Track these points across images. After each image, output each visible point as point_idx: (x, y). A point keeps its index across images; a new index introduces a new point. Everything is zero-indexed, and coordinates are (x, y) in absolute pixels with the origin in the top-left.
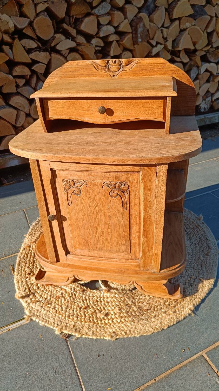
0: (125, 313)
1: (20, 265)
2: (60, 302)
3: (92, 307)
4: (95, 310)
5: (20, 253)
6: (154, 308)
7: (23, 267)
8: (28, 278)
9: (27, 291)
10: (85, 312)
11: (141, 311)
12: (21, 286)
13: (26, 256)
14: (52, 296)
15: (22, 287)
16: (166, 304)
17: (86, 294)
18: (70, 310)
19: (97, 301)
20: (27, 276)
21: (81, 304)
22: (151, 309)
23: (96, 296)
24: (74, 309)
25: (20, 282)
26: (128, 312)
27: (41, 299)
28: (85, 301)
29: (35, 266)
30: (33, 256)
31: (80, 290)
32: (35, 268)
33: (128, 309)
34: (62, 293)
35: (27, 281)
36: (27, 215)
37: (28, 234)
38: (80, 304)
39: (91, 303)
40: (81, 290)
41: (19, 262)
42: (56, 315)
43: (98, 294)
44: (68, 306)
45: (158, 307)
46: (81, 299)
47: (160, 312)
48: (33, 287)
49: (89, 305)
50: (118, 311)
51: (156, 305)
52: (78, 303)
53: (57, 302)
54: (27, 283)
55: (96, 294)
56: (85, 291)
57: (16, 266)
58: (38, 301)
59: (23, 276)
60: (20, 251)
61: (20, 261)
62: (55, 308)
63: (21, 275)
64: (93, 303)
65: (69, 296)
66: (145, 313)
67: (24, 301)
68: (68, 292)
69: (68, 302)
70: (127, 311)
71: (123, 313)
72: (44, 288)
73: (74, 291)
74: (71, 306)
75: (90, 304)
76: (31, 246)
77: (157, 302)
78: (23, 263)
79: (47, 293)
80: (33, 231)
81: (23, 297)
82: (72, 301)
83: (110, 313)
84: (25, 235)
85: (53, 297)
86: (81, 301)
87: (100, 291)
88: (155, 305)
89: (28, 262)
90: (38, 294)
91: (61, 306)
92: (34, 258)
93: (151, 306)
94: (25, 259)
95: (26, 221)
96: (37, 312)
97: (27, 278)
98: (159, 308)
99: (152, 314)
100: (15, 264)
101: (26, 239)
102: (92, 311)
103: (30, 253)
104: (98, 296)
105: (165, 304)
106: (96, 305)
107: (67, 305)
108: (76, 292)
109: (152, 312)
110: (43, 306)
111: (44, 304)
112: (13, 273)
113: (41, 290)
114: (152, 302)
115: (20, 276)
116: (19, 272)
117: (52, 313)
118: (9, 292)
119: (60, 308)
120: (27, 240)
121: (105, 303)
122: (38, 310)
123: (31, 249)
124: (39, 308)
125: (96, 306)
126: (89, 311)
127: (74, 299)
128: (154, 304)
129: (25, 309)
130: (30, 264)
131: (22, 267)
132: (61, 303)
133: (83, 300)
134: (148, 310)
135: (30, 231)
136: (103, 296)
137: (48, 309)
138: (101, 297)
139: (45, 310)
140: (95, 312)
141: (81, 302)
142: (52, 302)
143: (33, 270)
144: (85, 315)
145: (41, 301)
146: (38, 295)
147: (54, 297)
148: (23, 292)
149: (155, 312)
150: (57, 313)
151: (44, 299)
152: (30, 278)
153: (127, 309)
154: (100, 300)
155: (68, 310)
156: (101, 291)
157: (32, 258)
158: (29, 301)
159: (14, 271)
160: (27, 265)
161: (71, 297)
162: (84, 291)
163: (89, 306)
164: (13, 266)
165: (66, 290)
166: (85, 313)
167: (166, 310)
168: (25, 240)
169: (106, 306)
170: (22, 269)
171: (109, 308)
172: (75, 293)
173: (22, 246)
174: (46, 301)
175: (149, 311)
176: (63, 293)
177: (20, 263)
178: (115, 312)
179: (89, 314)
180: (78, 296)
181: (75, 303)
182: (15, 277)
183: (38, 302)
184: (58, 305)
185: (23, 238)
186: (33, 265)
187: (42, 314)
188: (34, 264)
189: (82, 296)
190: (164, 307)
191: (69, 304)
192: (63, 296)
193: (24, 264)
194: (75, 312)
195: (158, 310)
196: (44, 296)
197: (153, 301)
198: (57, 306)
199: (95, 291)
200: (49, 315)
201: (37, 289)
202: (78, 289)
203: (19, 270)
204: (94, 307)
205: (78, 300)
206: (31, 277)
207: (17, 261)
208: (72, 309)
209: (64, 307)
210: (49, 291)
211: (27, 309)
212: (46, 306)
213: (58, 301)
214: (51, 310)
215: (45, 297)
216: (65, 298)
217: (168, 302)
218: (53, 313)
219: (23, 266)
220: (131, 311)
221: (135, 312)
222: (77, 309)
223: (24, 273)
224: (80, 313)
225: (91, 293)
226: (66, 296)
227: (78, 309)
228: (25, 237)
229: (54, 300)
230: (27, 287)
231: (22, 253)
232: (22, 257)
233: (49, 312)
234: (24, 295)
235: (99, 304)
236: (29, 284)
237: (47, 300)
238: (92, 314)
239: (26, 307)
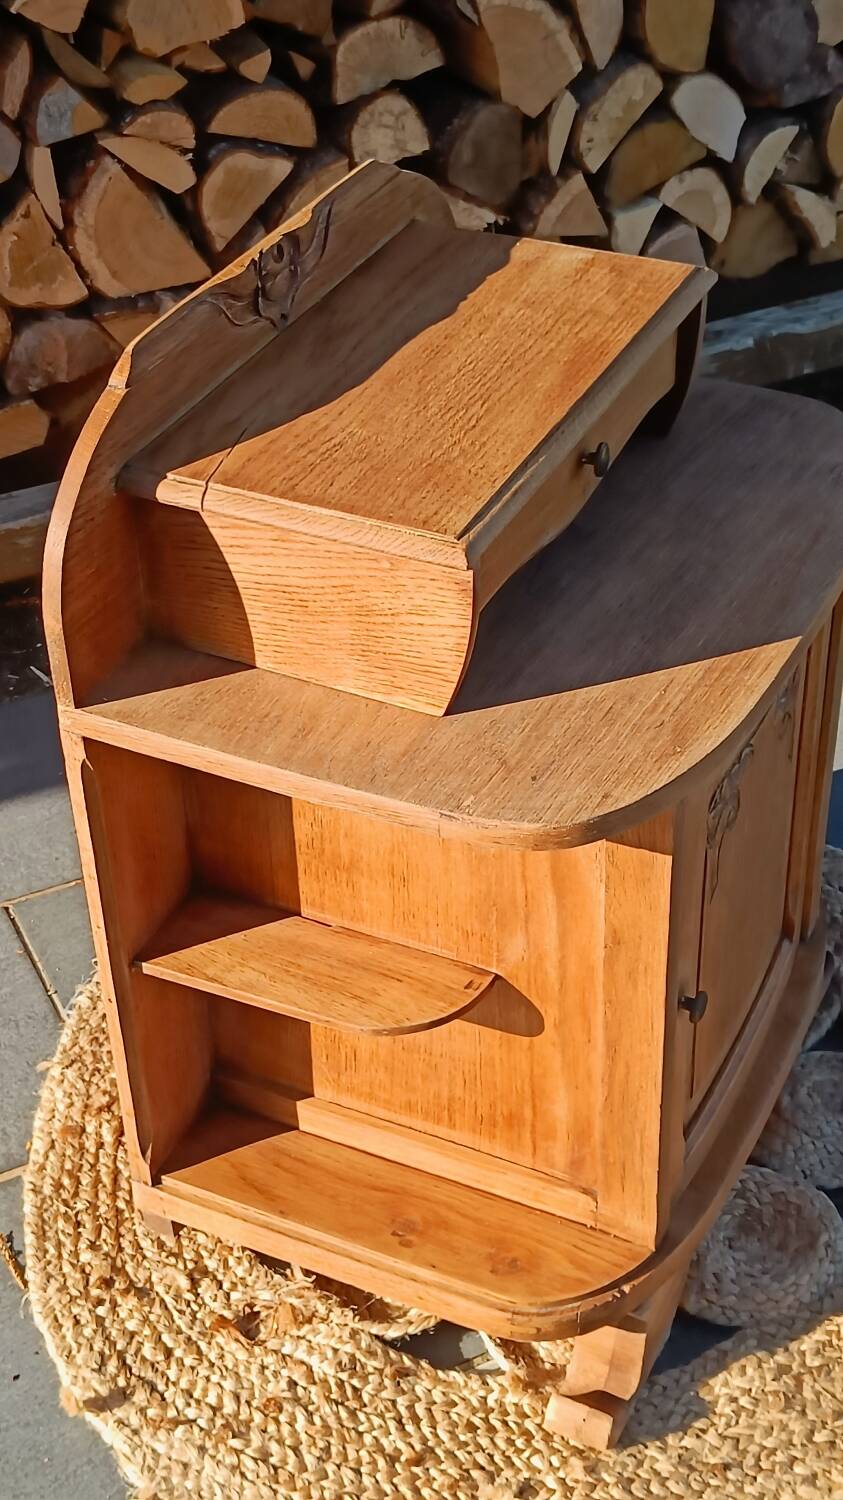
0: (616, 1484)
1: (44, 1232)
2: (286, 1429)
3: (450, 1454)
4: (467, 1471)
5: (31, 1167)
6: (759, 1459)
7: (67, 1241)
8: (107, 1304)
9: (112, 1366)
10: (416, 1477)
11: (695, 1475)
12: (80, 1345)
13: (66, 1181)
14: (244, 1396)
15: (84, 1351)
16: (819, 1438)
17: (413, 1390)
18: (339, 1466)
19: (471, 1427)
20: (95, 1292)
21: (393, 1441)
22: (740, 1465)
23: (464, 1399)
24: (359, 1462)
25: (68, 1324)
26: (631, 1481)
27: (191, 1413)
28: (410, 1428)
29: (131, 1238)
30: (109, 1188)
31: (381, 1371)
32: (129, 1250)
33: (630, 1469)
34: (293, 1384)
35: (104, 1319)
36: (32, 938)
37: (55, 1059)
38: (384, 1441)
39: (444, 1436)
40: (388, 1371)
41: (41, 1216)
42: (275, 1492)
43: (473, 1392)
44: (327, 1449)
45: (778, 1453)
46: (388, 1415)
47: (786, 1477)
48: (138, 1350)
49: (430, 1444)
50: (580, 1475)
51: (769, 1443)
52: (375, 1433)
53: (272, 1428)
54: (104, 1329)
55: (465, 1393)
56: (407, 1375)
57: (30, 1239)
58: (182, 1423)
59: (74, 1293)
60: (33, 1156)
61: (40, 1210)
62: (264, 1457)
63: (63, 1288)
64: (453, 1435)
65: (328, 1399)
66: (713, 1482)
67: (111, 1422)
68: (322, 1375)
69: (326, 1426)
70: (626, 1475)
71: (607, 1485)
72: (199, 1352)
73: (351, 1376)
74: (344, 1448)
75: (440, 1442)
76: (90, 1129)
77: (775, 1433)
78: (61, 1224)
79: (215, 1378)
80: (84, 1041)
81: (99, 1405)
82: (346, 1423)
83: (544, 1484)
84: (41, 1066)
85: (248, 1403)
86: (392, 1425)
87: (482, 1374)
88: (765, 1443)
89: (85, 1218)
90: (174, 1384)
91: (296, 1450)
92: (114, 1196)
93: (745, 1451)
94: (65, 1203)
95: (31, 976)
96: (185, 1475)
97: (100, 1302)
98: (780, 1457)
99: (748, 1489)
100: (22, 1232)
101: (47, 1083)
102: (451, 1476)
103: (86, 1167)
104: (476, 1403)
105: (810, 1441)
106: (466, 1444)
107: (321, 1444)
108: (365, 1378)
109: (748, 1479)
110: (209, 1444)
111: (208, 1433)
112: (18, 1281)
113: (181, 1362)
114: (748, 1432)
115: (59, 1290)
116: (50, 1268)
117: (252, 1482)
118: (16, 1378)
119: (292, 1458)
120: (59, 1094)
121: (513, 1437)
122: (186, 1466)
123: (90, 1145)
124: (192, 1455)
125: (469, 1449)
126: (433, 1472)
127: (353, 1414)
128: (757, 1439)
129: (122, 1461)
130: (99, 1228)
131: (59, 1245)
132: (294, 1433)
133: (399, 1421)
134: (726, 1467)
135: (65, 1039)
136: (501, 1405)
137: (232, 1459)
138: (493, 1410)
139: (218, 1463)
140: (466, 1476)
141: (393, 1429)
142: (249, 1428)
143: (124, 1263)
144: (417, 1491)
145: (195, 1421)
146: (172, 1388)
147: (255, 1403)
148: (95, 1375)
149: (759, 1479)
150: (277, 1482)
151: (208, 1413)
152: (114, 1305)
153: (625, 1466)
154: (486, 1420)
155: (330, 1468)
156: (489, 1380)
157: (102, 1196)
158: (135, 1420)
159: (21, 1269)
160: (87, 1234)
161: (337, 1403)
162: (402, 1373)
163: (432, 1450)
164: (10, 1238)
165: (310, 1369)
166: (418, 1483)
167: (818, 1466)
168: (45, 1094)
169: (519, 1452)
170: (60, 1256)
171: (536, 1461)
172: (355, 1382)
173: (37, 1123)
174: (219, 1422)
175: (730, 1475)
176: (296, 1384)
177: (44, 1221)
178: (567, 1481)
179: (436, 1486)
180: (371, 1402)
181: (360, 1434)
182: (33, 1294)
183: (181, 1428)
184: (280, 1442)
185: (32, 1078)
186: (119, 1236)
187: (210, 1487)
188: (122, 1230)
189: (394, 1402)
190: (806, 1454)
191: (332, 1441)
192: (297, 1400)
193: (70, 1230)
194: (367, 1481)
195: (777, 1468)
196: (205, 1395)
197: (753, 1427)
198: (274, 1447)
199: (455, 1376)
200: (242, 1488)
201: (161, 1357)
202: (372, 1364)
203: (49, 1263)
204: (457, 1453)
205: (377, 1421)
206: (119, 1300)
207: (28, 1209)
208: (352, 1465)
209: (310, 1453)
210: (227, 1369)
211: (129, 1459)
212: (221, 1447)
213: (277, 1421)
214: (250, 1464)
215: (212, 1399)
216: (311, 1408)
217: (825, 1432)
218: (259, 1482)
219: (62, 1238)
220: (644, 1475)
221: (663, 1482)
222: (374, 1462)
223: (78, 1276)
224: (393, 1484)
225: (440, 1388)
226: (314, 1398)
227: (381, 1463)
228: (43, 1075)
229: (258, 1417)
230: (107, 1352)
231: (42, 1168)
232: (48, 1190)
233: (243, 1475)
234: (104, 1391)
235: (484, 1442)
236: (114, 1333)
237: (223, 1416)
238: (453, 1487)
239: (128, 1451)
